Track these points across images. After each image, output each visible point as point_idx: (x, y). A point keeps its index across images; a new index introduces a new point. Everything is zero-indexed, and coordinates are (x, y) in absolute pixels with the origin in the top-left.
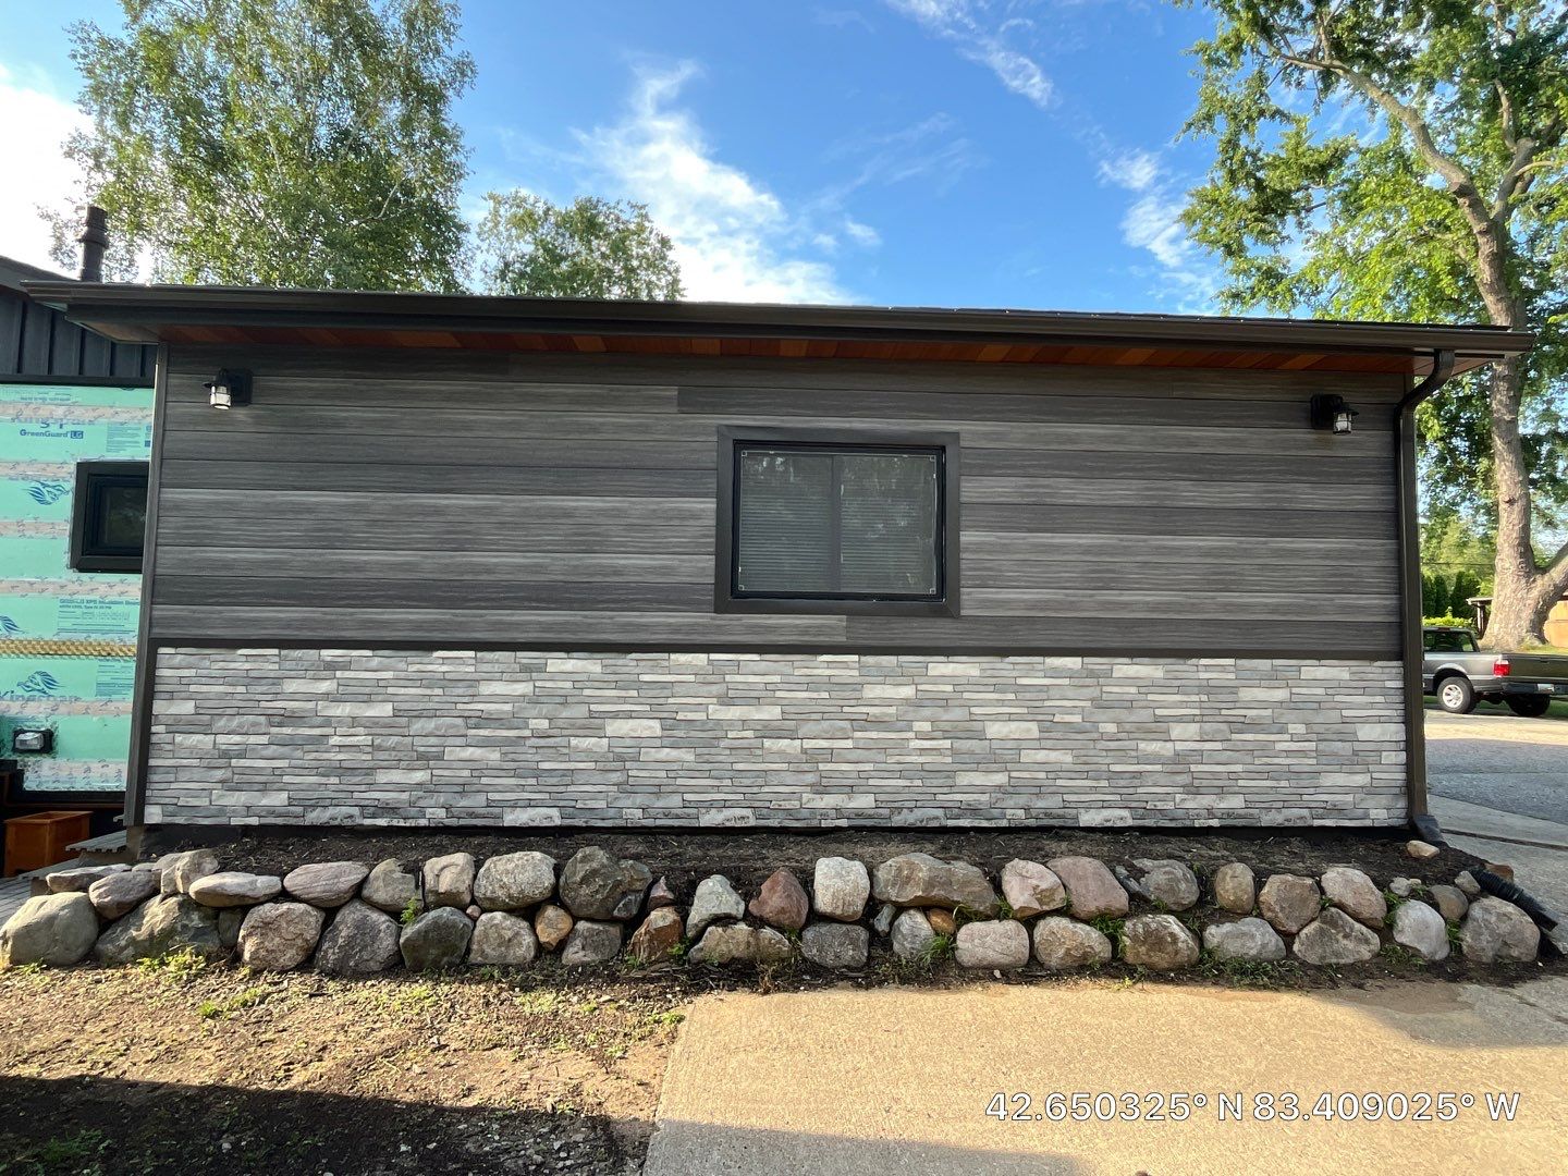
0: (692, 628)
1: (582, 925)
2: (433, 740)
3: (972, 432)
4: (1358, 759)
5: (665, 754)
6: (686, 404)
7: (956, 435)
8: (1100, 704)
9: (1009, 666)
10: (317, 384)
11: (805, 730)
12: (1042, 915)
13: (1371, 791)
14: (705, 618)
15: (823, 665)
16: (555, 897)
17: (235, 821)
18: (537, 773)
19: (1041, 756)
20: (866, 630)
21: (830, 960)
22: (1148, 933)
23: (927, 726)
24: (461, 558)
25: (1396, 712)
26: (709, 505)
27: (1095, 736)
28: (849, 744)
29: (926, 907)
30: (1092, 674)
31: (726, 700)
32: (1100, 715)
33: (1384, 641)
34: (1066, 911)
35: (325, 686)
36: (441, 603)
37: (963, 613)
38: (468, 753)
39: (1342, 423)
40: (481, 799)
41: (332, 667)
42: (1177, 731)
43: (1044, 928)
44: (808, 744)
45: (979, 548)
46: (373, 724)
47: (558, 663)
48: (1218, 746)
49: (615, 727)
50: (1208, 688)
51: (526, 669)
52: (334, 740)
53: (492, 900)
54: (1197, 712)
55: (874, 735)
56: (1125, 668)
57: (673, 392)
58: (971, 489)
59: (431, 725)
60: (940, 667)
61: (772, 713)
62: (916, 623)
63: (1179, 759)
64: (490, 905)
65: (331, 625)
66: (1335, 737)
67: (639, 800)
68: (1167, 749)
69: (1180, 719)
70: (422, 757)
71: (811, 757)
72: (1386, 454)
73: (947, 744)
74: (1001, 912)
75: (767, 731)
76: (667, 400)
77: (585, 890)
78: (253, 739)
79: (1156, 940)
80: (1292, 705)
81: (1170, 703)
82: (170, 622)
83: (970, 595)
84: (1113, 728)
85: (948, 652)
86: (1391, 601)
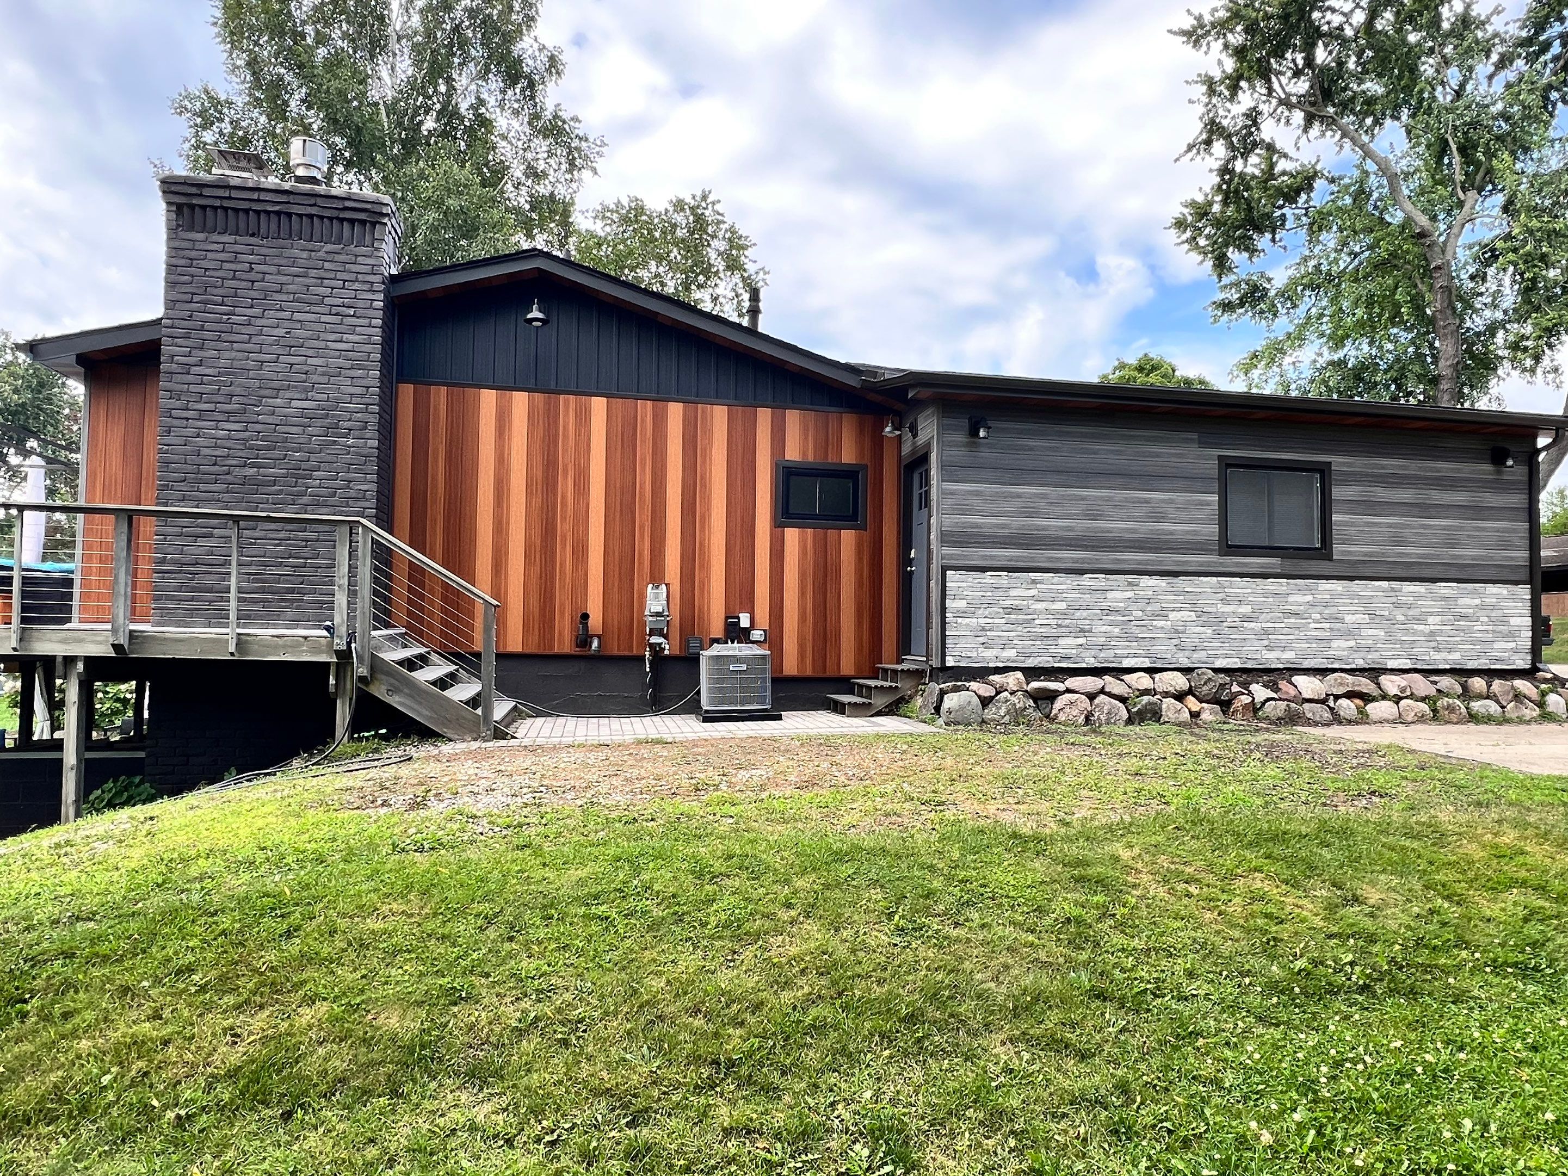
0: (1209, 564)
1: (1206, 704)
2: (1087, 622)
3: (1338, 462)
4: (1511, 635)
5: (1198, 629)
6: (1203, 444)
7: (1330, 463)
8: (1397, 606)
9: (1356, 586)
10: (1019, 426)
11: (1262, 617)
12: (1401, 698)
13: (1515, 651)
14: (1214, 558)
15: (1270, 584)
16: (1190, 692)
17: (991, 665)
18: (1138, 639)
19: (1371, 632)
20: (1289, 565)
21: (1318, 719)
22: (1449, 705)
23: (1318, 616)
24: (1095, 524)
25: (1527, 612)
26: (1215, 498)
27: (1394, 622)
28: (1283, 625)
29: (1350, 695)
30: (1393, 590)
31: (1225, 602)
32: (1396, 612)
33: (1524, 575)
34: (1412, 696)
35: (1033, 592)
36: (1086, 548)
37: (1334, 557)
38: (1104, 629)
39: (1510, 463)
40: (1111, 653)
41: (1034, 582)
42: (1431, 620)
43: (1403, 703)
44: (1264, 625)
45: (1340, 523)
46: (1057, 613)
47: (1146, 581)
48: (1449, 627)
49: (1172, 615)
50: (1445, 598)
51: (1130, 584)
52: (1037, 622)
53: (1166, 692)
54: (1440, 610)
55: (1293, 620)
56: (1408, 587)
57: (1195, 436)
58: (1337, 492)
59: (1085, 614)
60: (1324, 586)
61: (1246, 609)
62: (1313, 562)
63: (1432, 633)
64: (1166, 694)
65: (1032, 559)
66: (1500, 623)
67: (1187, 653)
68: (1427, 629)
69: (1431, 614)
70: (1082, 631)
71: (1266, 632)
72: (1526, 478)
73: (1328, 625)
74: (1384, 697)
75: (1245, 618)
76: (1192, 440)
77: (1205, 688)
78: (996, 621)
79: (1451, 709)
80: (1482, 607)
81: (1429, 605)
82: (951, 557)
83: (1337, 548)
84: (1403, 618)
85: (1328, 578)
86: (1526, 554)
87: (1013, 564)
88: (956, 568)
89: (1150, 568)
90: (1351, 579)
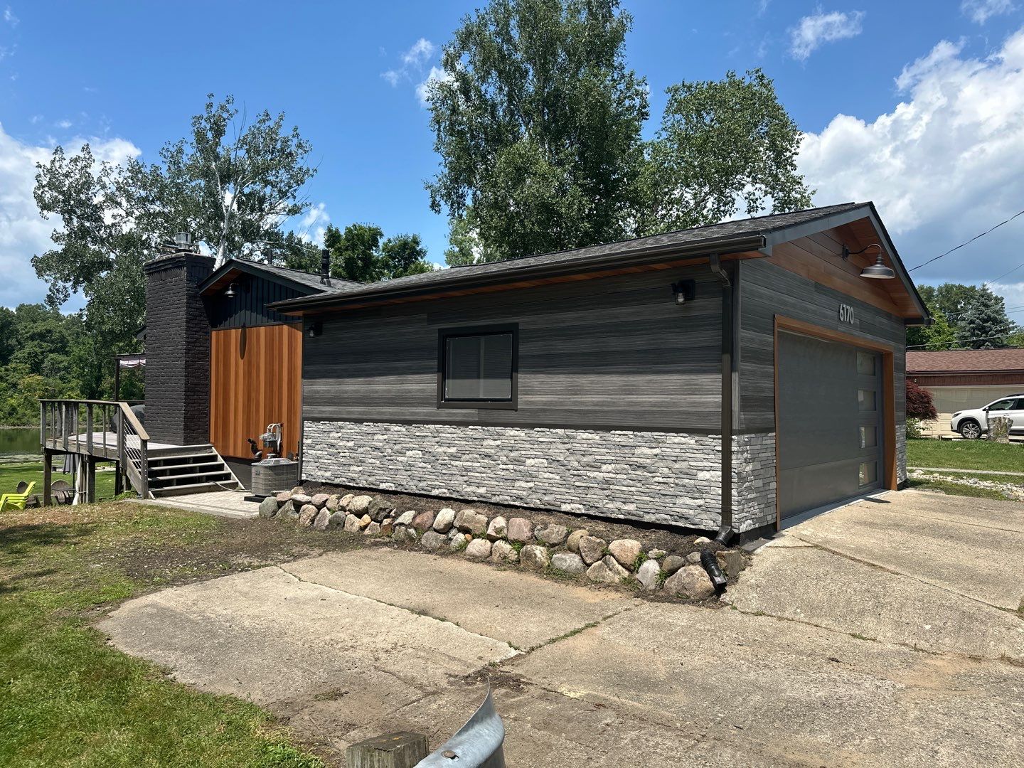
0: (430, 414)
1: (373, 522)
2: (363, 456)
3: (525, 322)
4: (700, 492)
5: (422, 465)
6: (430, 321)
7: (517, 324)
9: (535, 433)
11: (464, 458)
12: (497, 539)
14: (433, 410)
15: (470, 431)
16: (367, 511)
17: (320, 481)
18: (389, 470)
19: (547, 475)
20: (484, 415)
23: (505, 459)
25: (718, 465)
26: (436, 363)
27: (569, 467)
28: (479, 465)
29: (467, 531)
30: (568, 437)
31: (440, 444)
32: (571, 457)
34: (505, 539)
35: (339, 435)
36: (365, 404)
37: (519, 407)
38: (372, 461)
39: (681, 299)
40: (374, 478)
42: (605, 467)
43: (497, 543)
44: (465, 464)
46: (350, 448)
47: (394, 428)
48: (625, 477)
49: (409, 453)
50: (620, 446)
51: (386, 430)
52: (341, 454)
53: (352, 510)
54: (613, 458)
55: (487, 461)
56: (583, 435)
57: (425, 316)
58: (524, 349)
59: (363, 450)
60: (511, 432)
61: (453, 450)
62: (501, 412)
63: (605, 482)
64: (351, 512)
65: (340, 413)
66: (685, 476)
68: (600, 476)
69: (606, 462)
70: (361, 461)
71: (466, 469)
73: (511, 467)
74: (485, 536)
75: (453, 457)
76: (423, 320)
78: (324, 453)
80: (662, 457)
81: (603, 453)
82: (307, 412)
83: (522, 399)
84: (576, 464)
85: (512, 425)
86: (718, 399)
87: (331, 416)
88: (308, 419)
89: (397, 418)
90: (532, 426)
